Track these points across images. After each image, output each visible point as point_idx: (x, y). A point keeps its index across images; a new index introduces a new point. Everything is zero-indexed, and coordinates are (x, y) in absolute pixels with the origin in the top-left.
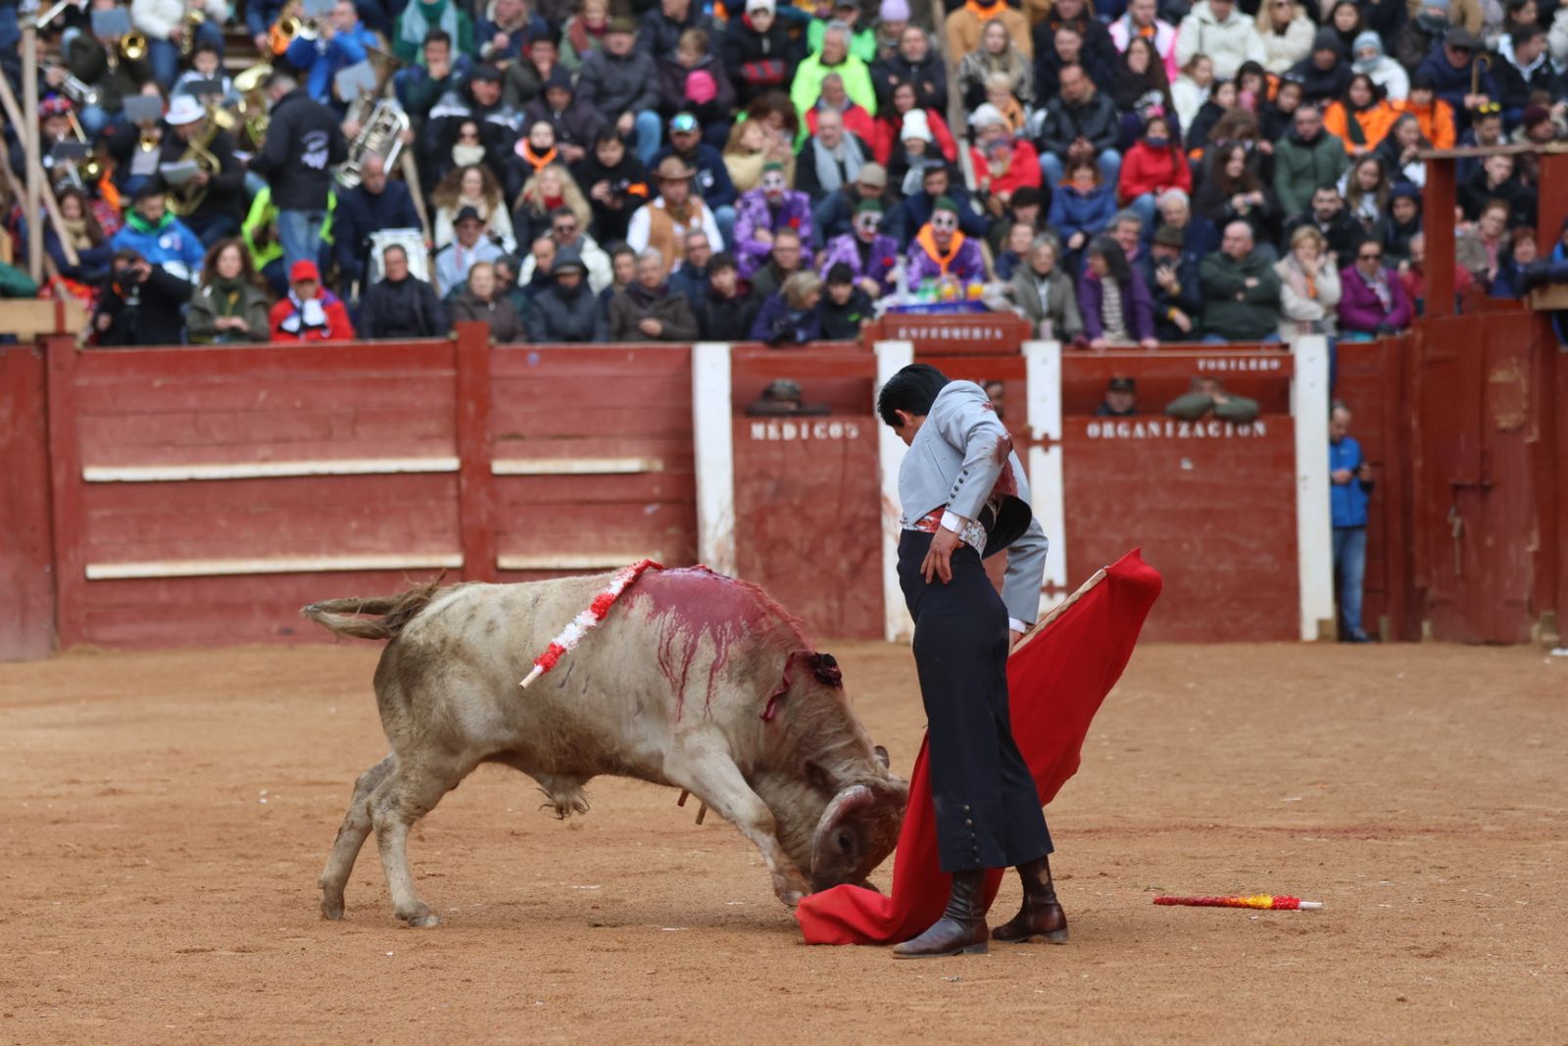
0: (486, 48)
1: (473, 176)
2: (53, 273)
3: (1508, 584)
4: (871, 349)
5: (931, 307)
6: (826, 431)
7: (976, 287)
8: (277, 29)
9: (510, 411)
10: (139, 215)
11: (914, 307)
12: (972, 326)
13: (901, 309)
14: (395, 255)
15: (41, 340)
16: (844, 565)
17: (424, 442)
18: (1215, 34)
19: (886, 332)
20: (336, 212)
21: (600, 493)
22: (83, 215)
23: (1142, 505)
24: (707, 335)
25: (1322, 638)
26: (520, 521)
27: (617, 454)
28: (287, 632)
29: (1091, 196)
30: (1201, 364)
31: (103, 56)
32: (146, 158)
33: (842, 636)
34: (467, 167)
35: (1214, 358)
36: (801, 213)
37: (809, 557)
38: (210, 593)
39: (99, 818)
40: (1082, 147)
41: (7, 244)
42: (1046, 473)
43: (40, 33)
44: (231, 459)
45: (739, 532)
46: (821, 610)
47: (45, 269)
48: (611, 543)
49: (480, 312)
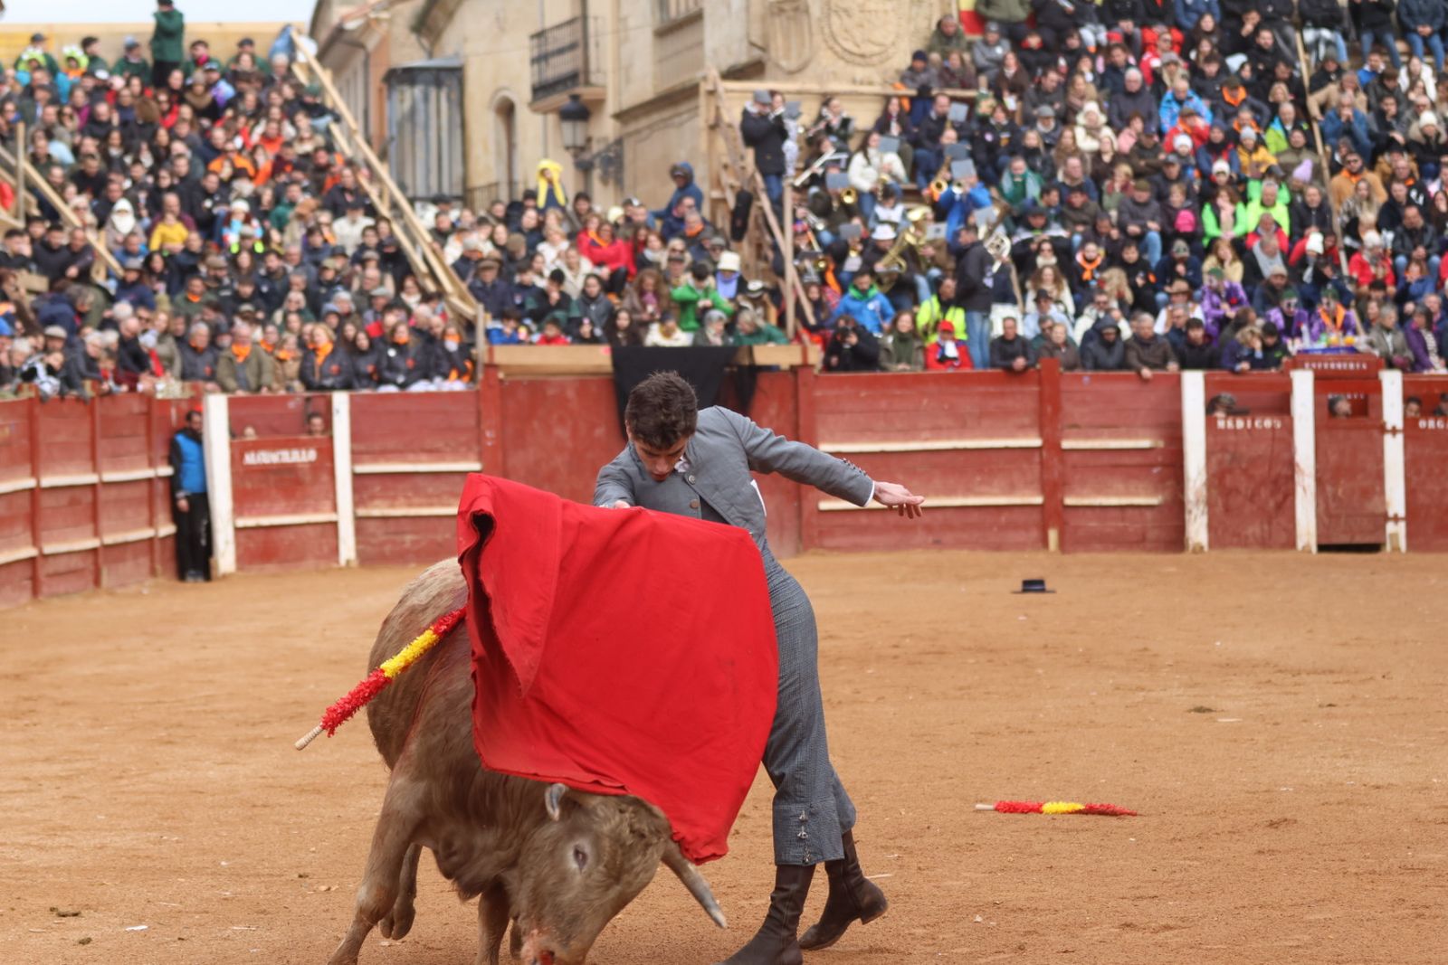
1: (1048, 273)
2: (801, 329)
4: (1289, 376)
5: (1324, 351)
6: (1262, 424)
7: (1350, 339)
8: (933, 185)
9: (1072, 410)
10: (856, 289)
12: (1348, 362)
14: (1010, 323)
15: (794, 369)
16: (1272, 504)
17: (1021, 429)
19: (1297, 363)
21: (1126, 460)
22: (821, 297)
26: (1078, 477)
27: (1136, 437)
28: (937, 543)
31: (830, 202)
32: (853, 262)
33: (1271, 547)
34: (1045, 266)
36: (1238, 295)
37: (1252, 498)
40: (1420, 252)
41: (773, 313)
42: (1394, 451)
43: (796, 189)
44: (906, 440)
45: (1210, 484)
46: (1258, 531)
47: (795, 327)
48: (1133, 490)
49: (1057, 352)
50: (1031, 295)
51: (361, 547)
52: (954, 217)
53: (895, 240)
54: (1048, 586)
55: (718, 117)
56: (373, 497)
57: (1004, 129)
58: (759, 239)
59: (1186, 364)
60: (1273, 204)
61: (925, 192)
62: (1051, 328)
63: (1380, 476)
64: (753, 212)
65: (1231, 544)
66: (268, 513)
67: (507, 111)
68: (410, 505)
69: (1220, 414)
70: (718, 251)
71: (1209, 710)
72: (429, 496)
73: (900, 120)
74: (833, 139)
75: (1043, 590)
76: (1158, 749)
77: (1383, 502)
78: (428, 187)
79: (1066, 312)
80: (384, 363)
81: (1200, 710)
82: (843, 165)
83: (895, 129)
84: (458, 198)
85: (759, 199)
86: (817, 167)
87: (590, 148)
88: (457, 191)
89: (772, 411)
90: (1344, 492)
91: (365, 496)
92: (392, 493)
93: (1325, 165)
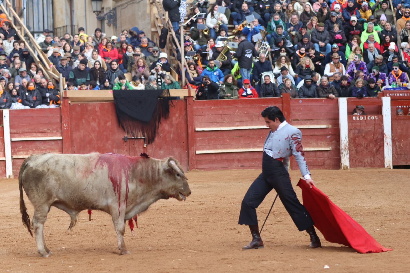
0: (289, 29)
1: (284, 59)
2: (188, 83)
4: (381, 99)
5: (394, 89)
6: (371, 118)
7: (405, 84)
9: (295, 114)
11: (390, 88)
12: (404, 93)
13: (387, 89)
14: (267, 77)
15: (185, 98)
16: (375, 150)
19: (384, 95)
20: (253, 68)
21: (317, 133)
22: (195, 69)
24: (340, 96)
27: (321, 124)
28: (243, 166)
33: (374, 167)
34: (282, 56)
36: (363, 66)
37: (366, 148)
38: (224, 157)
39: (199, 210)
41: (177, 76)
44: (230, 126)
45: (350, 142)
46: (369, 161)
47: (186, 82)
48: (319, 145)
49: (288, 91)
51: (15, 170)
56: (19, 151)
58: (170, 47)
62: (286, 81)
64: (168, 36)
65: (359, 166)
70: (155, 52)
72: (42, 150)
78: (39, 27)
80: (25, 98)
82: (203, 17)
84: (51, 32)
85: (170, 31)
86: (193, 18)
87: (103, 11)
88: (51, 29)
89: (177, 115)
90: (403, 145)
91: (16, 150)
92: (27, 149)
93: (394, 15)
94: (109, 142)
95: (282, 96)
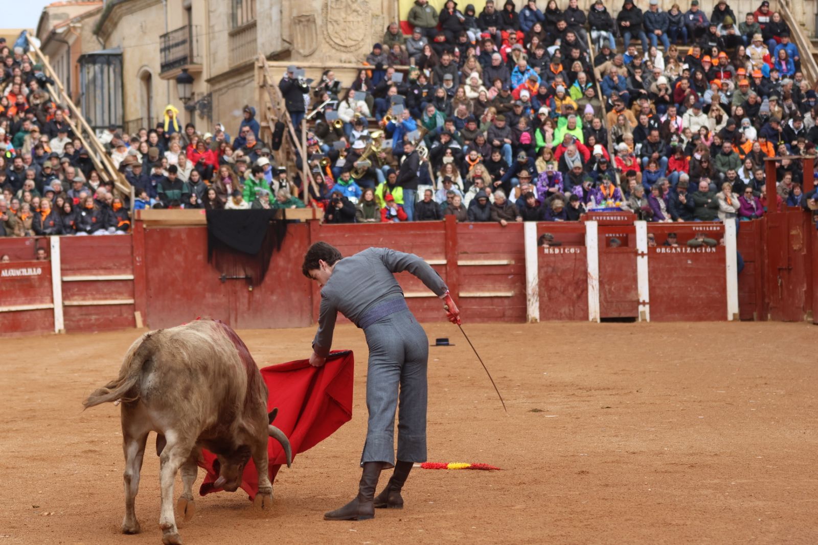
1: (449, 166)
2: (312, 199)
3: (797, 301)
4: (584, 224)
5: (603, 210)
7: (618, 203)
8: (385, 118)
9: (463, 244)
10: (342, 180)
11: (597, 209)
12: (617, 216)
13: (593, 210)
14: (427, 193)
15: (308, 222)
16: (575, 295)
17: (435, 255)
18: (694, 119)
19: (589, 218)
21: (494, 271)
22: (323, 182)
23: (675, 275)
25: (735, 320)
26: (467, 281)
27: (500, 259)
29: (655, 172)
30: (694, 228)
31: (328, 127)
32: (341, 162)
33: (574, 319)
34: (448, 163)
35: (698, 226)
36: (560, 178)
37: (563, 293)
40: (656, 155)
41: (296, 191)
42: (642, 265)
43: (308, 121)
45: (540, 285)
46: (567, 310)
47: (309, 198)
48: (497, 288)
49: (455, 212)
50: (440, 179)
51: (67, 322)
52: (396, 136)
53: (365, 148)
54: (450, 342)
55: (265, 81)
56: (73, 295)
57: (425, 87)
58: (288, 149)
59: (526, 219)
60: (574, 128)
61: (381, 123)
62: (452, 198)
63: (635, 279)
64: (285, 134)
65: (553, 318)
66: (15, 304)
67: (147, 78)
68: (94, 299)
69: (545, 246)
71: (541, 411)
72: (105, 294)
73: (366, 83)
74: (329, 93)
75: (448, 345)
76: (512, 433)
77: (637, 294)
78: (103, 121)
79: (459, 189)
80: (80, 219)
81: (535, 411)
82: (335, 107)
83: (364, 87)
84: (120, 127)
85: (288, 127)
86: (320, 108)
87: (194, 99)
88: (119, 123)
89: (296, 245)
90: (615, 289)
91: (69, 294)
92: (84, 292)
93: (603, 106)
94: (200, 283)
95: (444, 219)
